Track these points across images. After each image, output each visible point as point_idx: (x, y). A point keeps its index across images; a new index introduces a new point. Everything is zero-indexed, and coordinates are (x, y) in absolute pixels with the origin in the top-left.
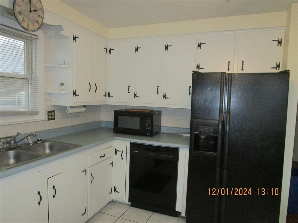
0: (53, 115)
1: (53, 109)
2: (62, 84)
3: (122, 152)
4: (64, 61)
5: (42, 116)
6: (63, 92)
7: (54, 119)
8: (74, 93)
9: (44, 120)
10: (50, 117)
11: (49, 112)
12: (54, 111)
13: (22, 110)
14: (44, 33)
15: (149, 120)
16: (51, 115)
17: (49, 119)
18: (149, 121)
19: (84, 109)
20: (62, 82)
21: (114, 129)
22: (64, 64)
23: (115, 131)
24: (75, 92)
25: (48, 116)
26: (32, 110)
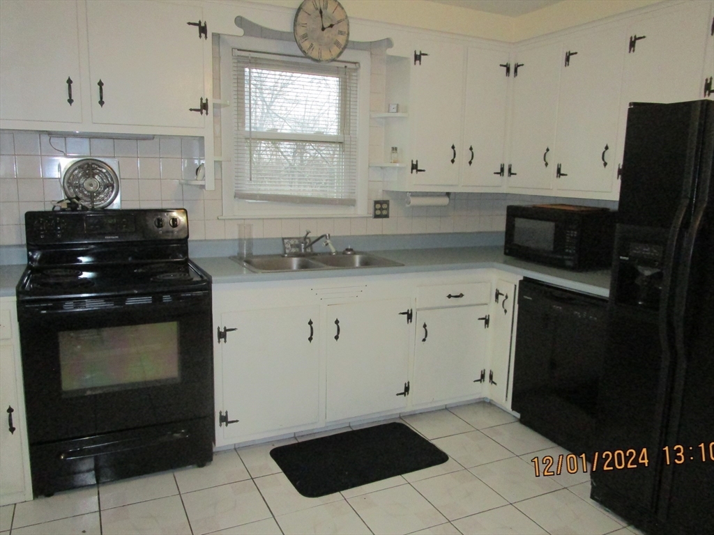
0: (383, 209)
1: (386, 198)
2: (395, 149)
3: (507, 297)
4: (398, 105)
5: (363, 208)
6: (398, 165)
7: (387, 216)
8: (414, 167)
9: (367, 217)
10: (378, 213)
11: (376, 202)
12: (387, 202)
13: (335, 196)
14: (371, 54)
15: (574, 230)
16: (381, 209)
17: (376, 216)
18: (572, 232)
19: (445, 201)
20: (395, 146)
21: (506, 248)
22: (397, 111)
23: (507, 251)
24: (417, 165)
25: (375, 209)
26: (346, 198)
